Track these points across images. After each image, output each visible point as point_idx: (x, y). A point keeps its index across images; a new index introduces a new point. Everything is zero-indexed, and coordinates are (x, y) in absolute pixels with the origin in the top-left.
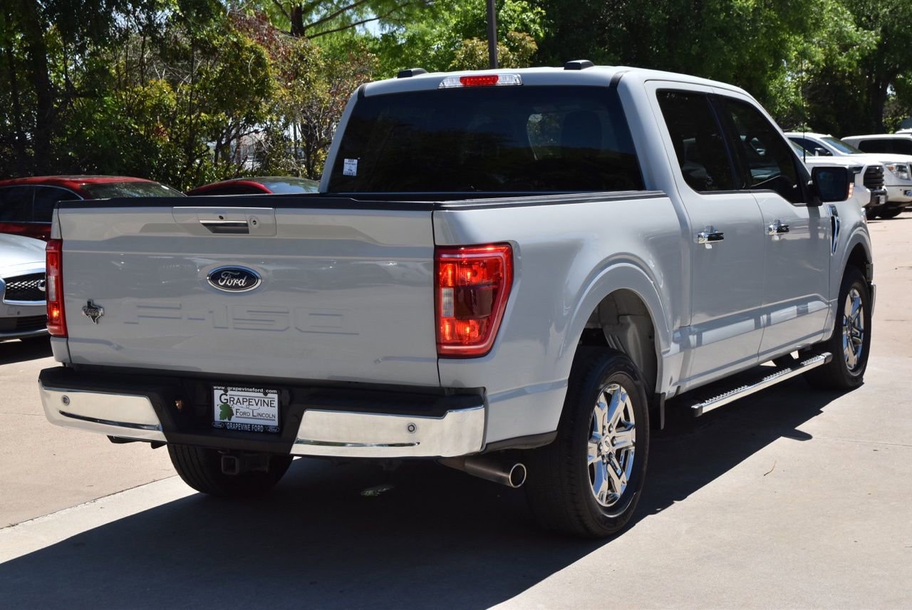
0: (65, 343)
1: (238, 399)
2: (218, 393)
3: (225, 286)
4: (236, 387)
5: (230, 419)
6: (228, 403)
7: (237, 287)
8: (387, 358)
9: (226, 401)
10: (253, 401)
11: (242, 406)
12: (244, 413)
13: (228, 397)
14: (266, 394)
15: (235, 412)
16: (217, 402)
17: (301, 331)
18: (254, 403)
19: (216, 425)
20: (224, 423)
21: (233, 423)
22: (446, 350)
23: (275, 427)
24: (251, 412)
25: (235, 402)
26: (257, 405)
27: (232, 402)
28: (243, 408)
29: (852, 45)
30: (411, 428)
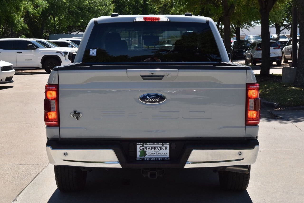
0: (59, 129)
1: (149, 148)
2: (138, 146)
3: (149, 102)
4: (148, 143)
5: (145, 156)
6: (144, 150)
7: (155, 102)
8: (224, 127)
9: (143, 149)
10: (157, 148)
11: (151, 150)
12: (152, 153)
13: (144, 147)
14: (163, 145)
15: (147, 153)
16: (138, 149)
17: (184, 118)
18: (157, 149)
19: (138, 159)
20: (142, 158)
21: (147, 158)
22: (250, 123)
23: (168, 158)
24: (155, 153)
25: (147, 149)
26: (158, 149)
27: (146, 150)
28: (152, 151)
29: (39, 6)
30: (240, 154)
